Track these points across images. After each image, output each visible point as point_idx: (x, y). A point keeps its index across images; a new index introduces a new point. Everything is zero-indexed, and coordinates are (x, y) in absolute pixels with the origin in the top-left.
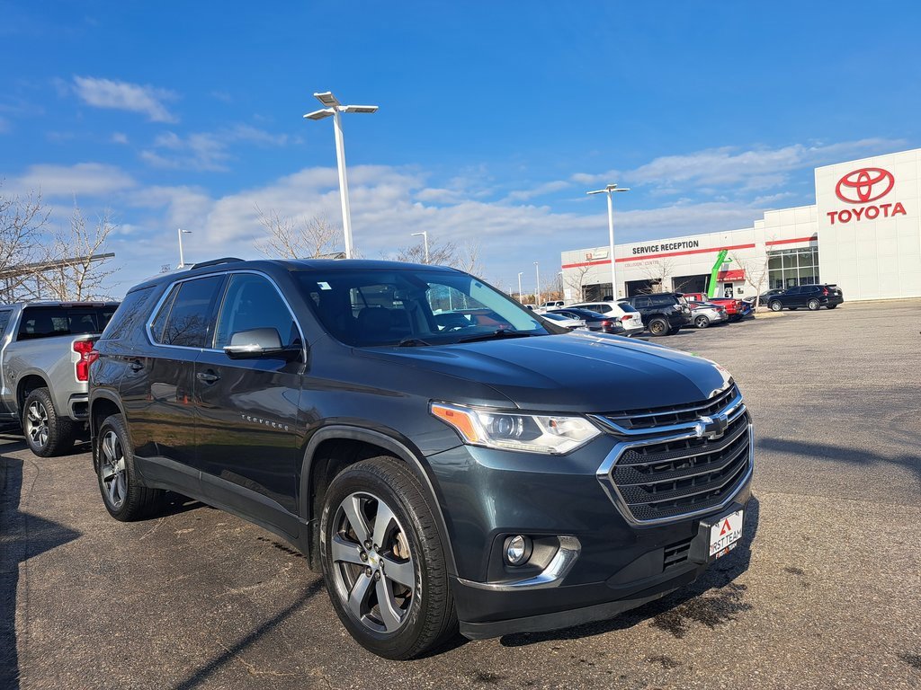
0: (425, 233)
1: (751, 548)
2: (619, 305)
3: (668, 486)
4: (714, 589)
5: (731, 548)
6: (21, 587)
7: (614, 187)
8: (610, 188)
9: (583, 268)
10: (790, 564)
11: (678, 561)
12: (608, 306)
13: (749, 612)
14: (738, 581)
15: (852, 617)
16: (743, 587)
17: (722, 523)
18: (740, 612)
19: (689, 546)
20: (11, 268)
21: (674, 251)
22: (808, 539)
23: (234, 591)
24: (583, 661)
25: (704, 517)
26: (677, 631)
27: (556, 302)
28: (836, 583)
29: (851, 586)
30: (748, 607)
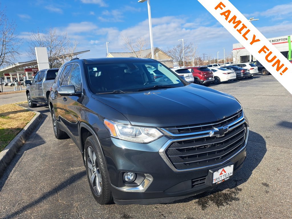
0: (183, 40)
1: (253, 172)
2: (249, 64)
3: (195, 156)
4: (228, 189)
5: (226, 180)
6: (20, 160)
7: (253, 19)
8: (251, 19)
9: (237, 50)
10: (265, 181)
11: (200, 184)
12: (245, 65)
13: (237, 202)
14: (239, 187)
15: (280, 211)
16: (240, 190)
17: (220, 171)
18: (233, 201)
19: (205, 178)
20: (60, 56)
21: (277, 42)
22: (279, 170)
23: (72, 169)
24: (162, 215)
25: (211, 168)
26: (204, 206)
27: (230, 62)
28: (281, 193)
29: (286, 195)
30: (238, 199)
